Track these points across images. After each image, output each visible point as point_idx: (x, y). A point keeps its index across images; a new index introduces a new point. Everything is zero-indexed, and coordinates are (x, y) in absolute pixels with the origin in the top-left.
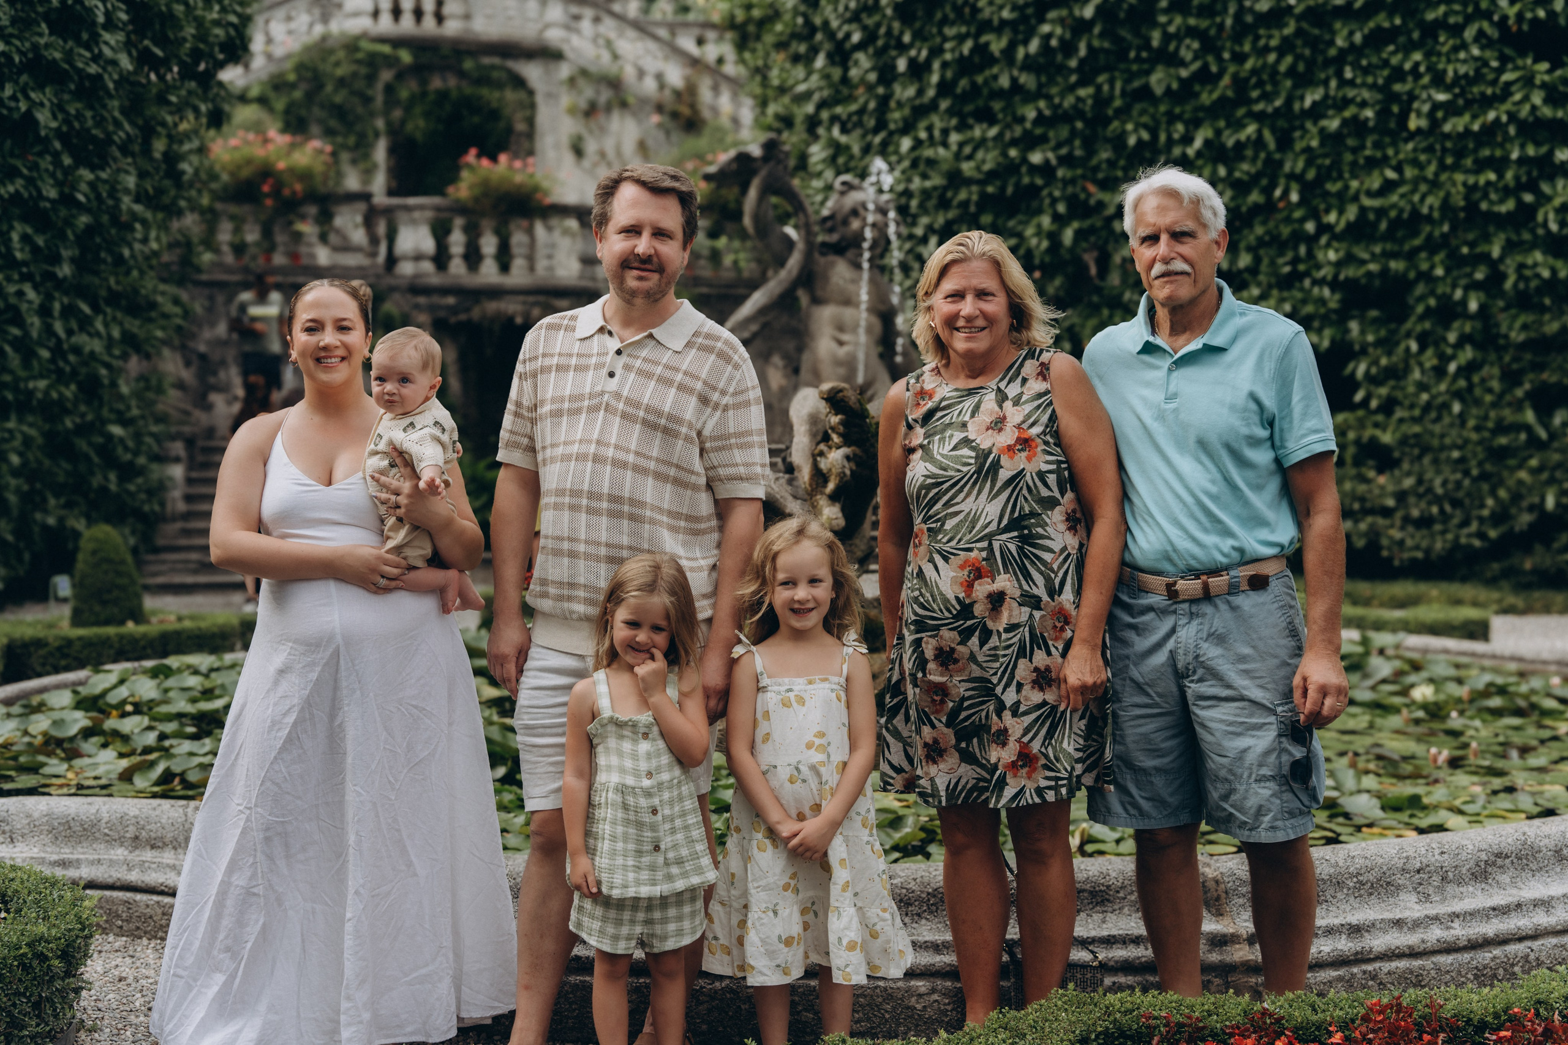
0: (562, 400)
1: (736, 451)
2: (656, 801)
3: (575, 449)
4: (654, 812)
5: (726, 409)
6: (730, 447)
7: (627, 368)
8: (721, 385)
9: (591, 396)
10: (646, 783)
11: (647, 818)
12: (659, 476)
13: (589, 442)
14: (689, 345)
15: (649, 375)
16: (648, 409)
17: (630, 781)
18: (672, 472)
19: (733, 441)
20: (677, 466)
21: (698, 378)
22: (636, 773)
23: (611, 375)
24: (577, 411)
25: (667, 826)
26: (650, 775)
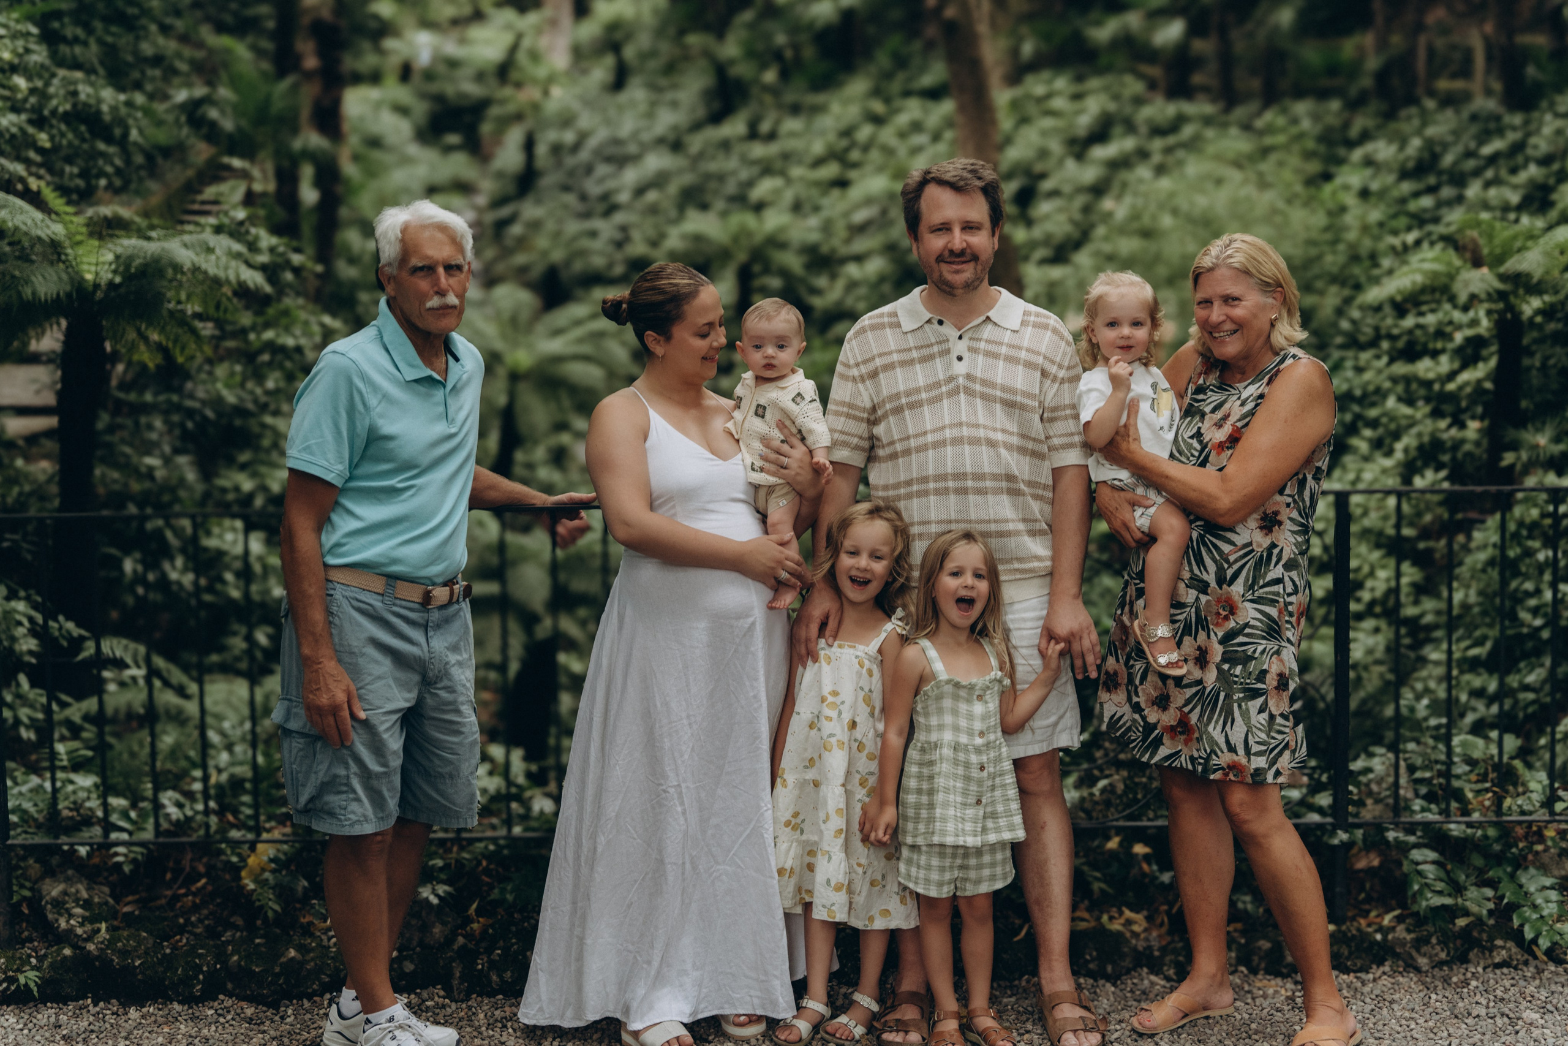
0: (918, 391)
2: (984, 758)
4: (982, 768)
10: (979, 741)
11: (975, 773)
14: (1024, 323)
15: (996, 356)
16: (1004, 389)
17: (963, 739)
21: (1039, 354)
22: (970, 733)
23: (960, 359)
25: (990, 783)
26: (982, 734)
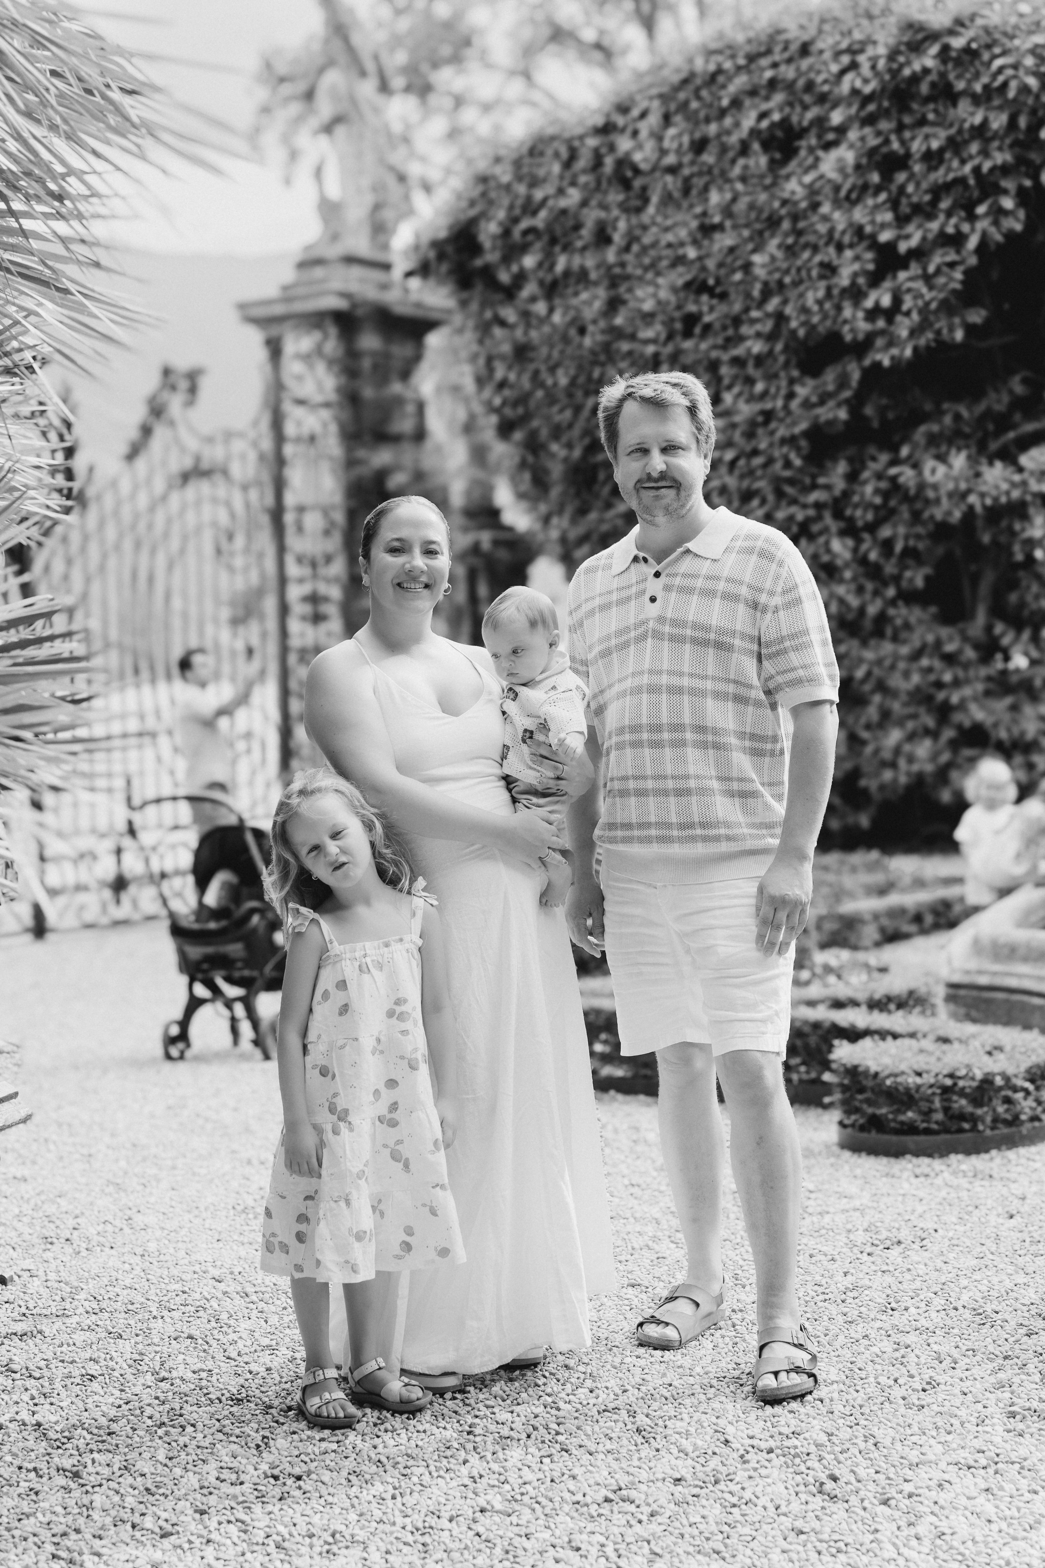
1: (792, 655)
3: (628, 683)
5: (776, 610)
6: (785, 651)
7: (667, 588)
8: (768, 585)
9: (637, 626)
12: (718, 695)
13: (641, 673)
18: (731, 688)
19: (787, 644)
20: (736, 682)
24: (625, 645)
